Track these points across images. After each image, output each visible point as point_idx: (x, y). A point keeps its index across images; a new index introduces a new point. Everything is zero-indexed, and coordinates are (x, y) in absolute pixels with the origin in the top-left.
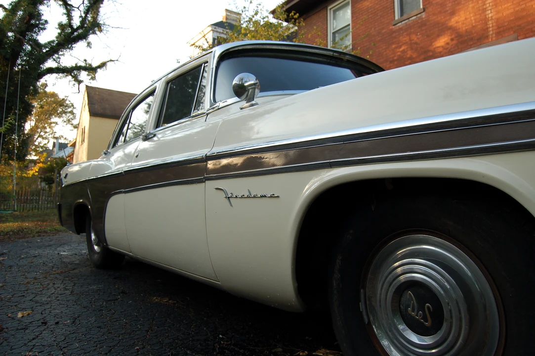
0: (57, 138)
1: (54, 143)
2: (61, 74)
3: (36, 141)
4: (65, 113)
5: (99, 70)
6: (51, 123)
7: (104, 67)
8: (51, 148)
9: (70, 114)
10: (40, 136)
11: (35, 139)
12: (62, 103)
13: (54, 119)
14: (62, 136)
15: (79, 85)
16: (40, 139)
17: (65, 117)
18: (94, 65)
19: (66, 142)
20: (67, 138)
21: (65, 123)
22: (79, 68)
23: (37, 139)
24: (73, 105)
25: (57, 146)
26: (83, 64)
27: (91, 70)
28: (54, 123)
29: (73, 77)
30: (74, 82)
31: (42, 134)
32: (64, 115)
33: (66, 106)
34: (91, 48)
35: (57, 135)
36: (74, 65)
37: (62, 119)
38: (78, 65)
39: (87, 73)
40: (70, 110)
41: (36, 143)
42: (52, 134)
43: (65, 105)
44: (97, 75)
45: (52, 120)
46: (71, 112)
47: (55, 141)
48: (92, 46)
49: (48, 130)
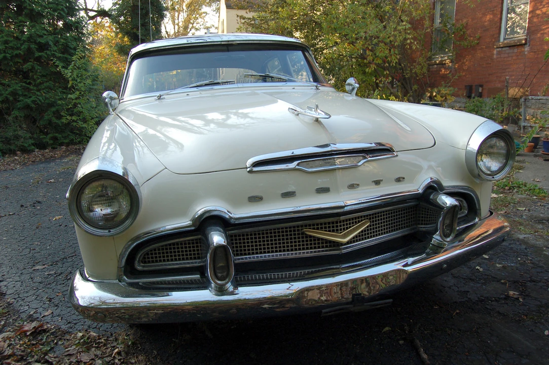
6: (201, 14)
10: (193, 27)
11: (189, 30)
21: (215, 12)
23: (191, 30)
28: (204, 13)
31: (195, 25)
35: (208, 24)
42: (203, 24)
49: (200, 20)
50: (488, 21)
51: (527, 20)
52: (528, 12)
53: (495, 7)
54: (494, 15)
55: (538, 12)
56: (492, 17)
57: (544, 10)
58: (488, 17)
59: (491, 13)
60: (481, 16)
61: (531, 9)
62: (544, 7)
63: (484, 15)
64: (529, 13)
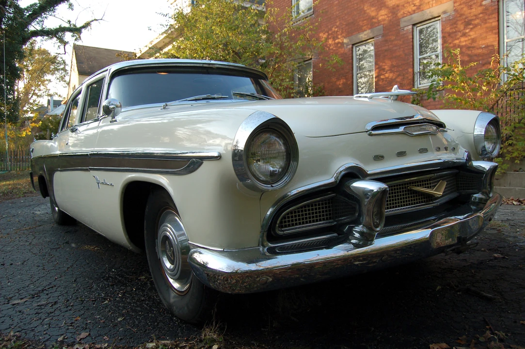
0: (51, 96)
1: (49, 100)
2: (45, 37)
3: (30, 98)
4: (58, 70)
5: (83, 30)
6: (45, 81)
7: (89, 27)
8: (46, 105)
9: (62, 71)
10: (34, 94)
11: (30, 97)
12: (53, 60)
13: (48, 77)
14: (57, 94)
15: (65, 46)
16: (35, 97)
17: (58, 75)
18: (78, 26)
19: (61, 99)
20: (61, 95)
21: (58, 80)
22: (63, 30)
23: (32, 97)
24: (64, 62)
25: (52, 103)
26: (67, 25)
27: (76, 30)
28: (47, 80)
29: (58, 38)
30: (59, 44)
31: (37, 91)
32: (56, 72)
33: (58, 63)
34: (72, 9)
35: (51, 92)
36: (58, 27)
37: (55, 76)
38: (63, 26)
39: (72, 34)
40: (62, 67)
41: (31, 101)
42: (46, 92)
43: (57, 61)
44: (82, 35)
45: (46, 78)
46: (64, 70)
47: (50, 98)
48: (74, 8)
49: (42, 87)
50: (342, 84)
51: (374, 84)
52: (374, 76)
53: (347, 73)
54: (346, 79)
55: (382, 77)
56: (345, 81)
57: (387, 75)
58: (342, 80)
59: (344, 77)
60: (335, 80)
61: (376, 75)
62: (386, 73)
63: (338, 79)
64: (375, 78)
